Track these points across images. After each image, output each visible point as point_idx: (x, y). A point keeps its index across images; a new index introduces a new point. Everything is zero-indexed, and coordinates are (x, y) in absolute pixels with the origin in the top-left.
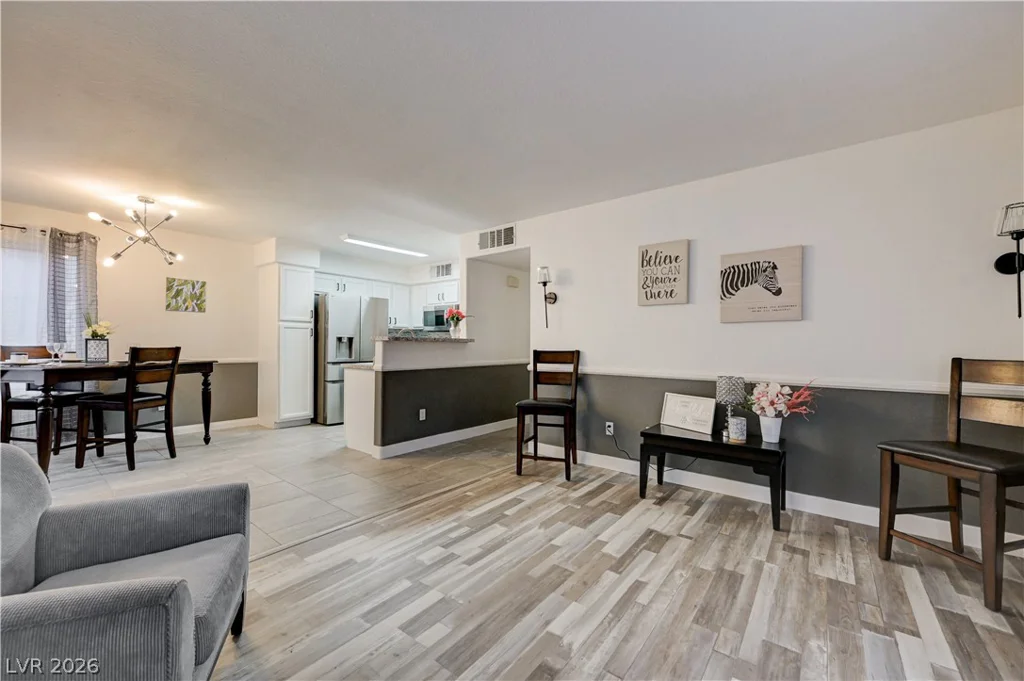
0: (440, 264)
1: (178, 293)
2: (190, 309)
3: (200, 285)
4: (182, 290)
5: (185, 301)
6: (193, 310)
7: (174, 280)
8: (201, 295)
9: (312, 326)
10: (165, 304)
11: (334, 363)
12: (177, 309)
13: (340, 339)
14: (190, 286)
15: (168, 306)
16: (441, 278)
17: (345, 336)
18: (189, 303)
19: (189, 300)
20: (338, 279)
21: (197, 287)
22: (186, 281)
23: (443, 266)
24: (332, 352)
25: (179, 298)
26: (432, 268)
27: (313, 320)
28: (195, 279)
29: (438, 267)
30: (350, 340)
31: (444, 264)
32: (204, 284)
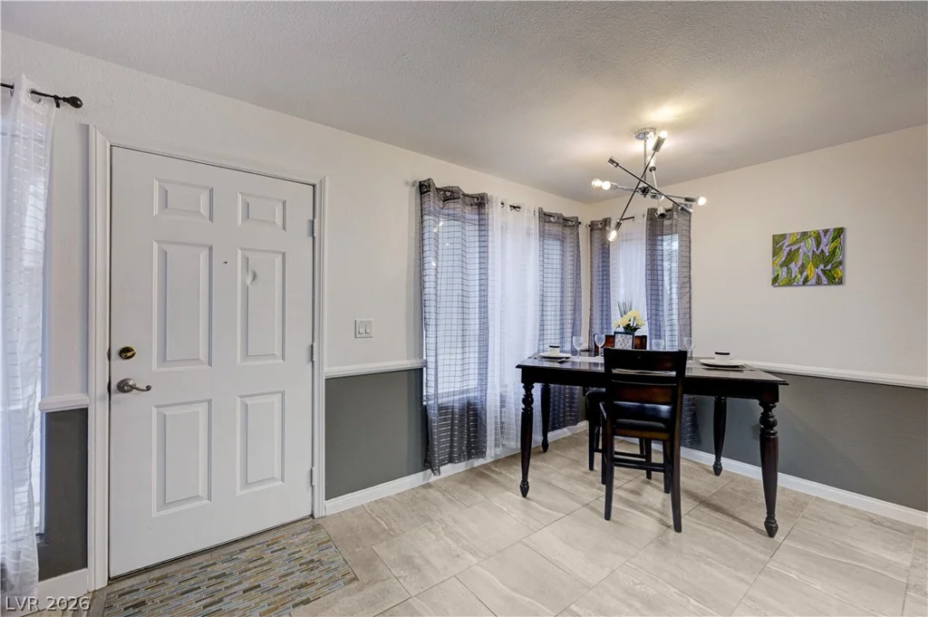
1: (791, 256)
2: (813, 281)
3: (830, 236)
4: (798, 249)
5: (802, 268)
6: (819, 283)
7: (784, 236)
8: (833, 253)
10: (771, 277)
12: (790, 283)
14: (811, 243)
15: (775, 280)
18: (811, 271)
19: (810, 265)
21: (824, 240)
22: (804, 235)
25: (792, 265)
28: (820, 227)
32: (839, 232)
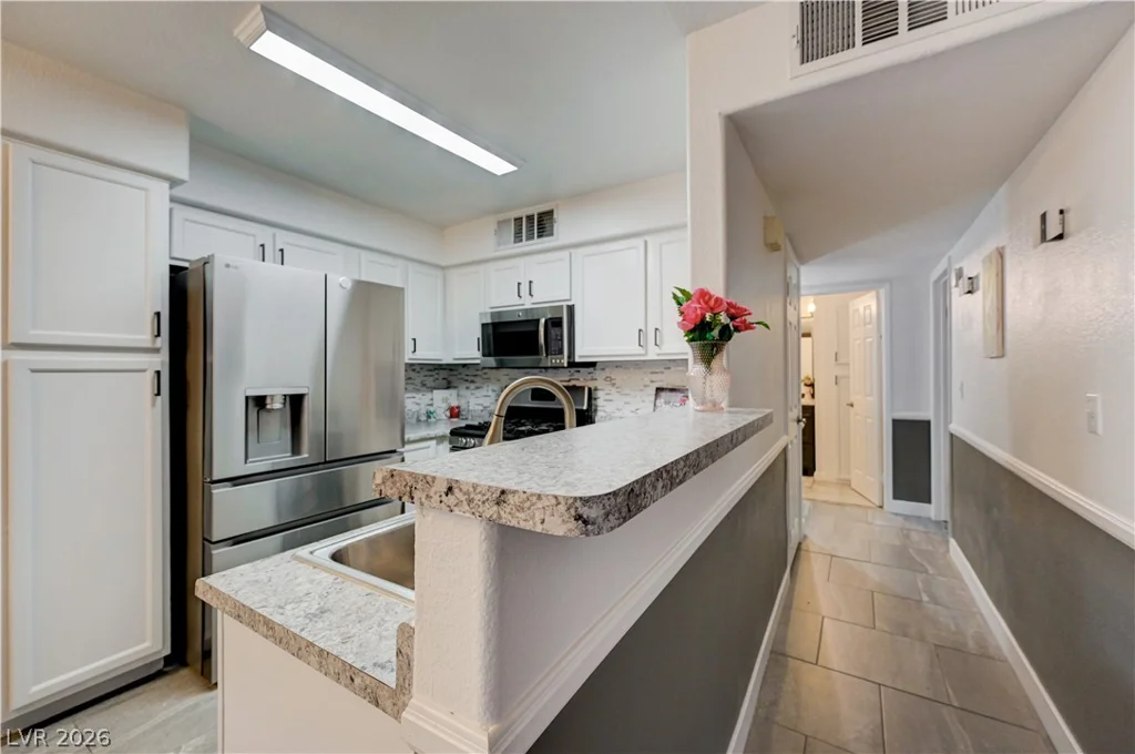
0: (523, 213)
9: (161, 361)
11: (235, 481)
13: (260, 402)
16: (526, 246)
17: (276, 392)
20: (264, 235)
23: (530, 218)
24: (228, 445)
26: (501, 224)
27: (163, 342)
29: (518, 220)
30: (296, 402)
31: (535, 210)
